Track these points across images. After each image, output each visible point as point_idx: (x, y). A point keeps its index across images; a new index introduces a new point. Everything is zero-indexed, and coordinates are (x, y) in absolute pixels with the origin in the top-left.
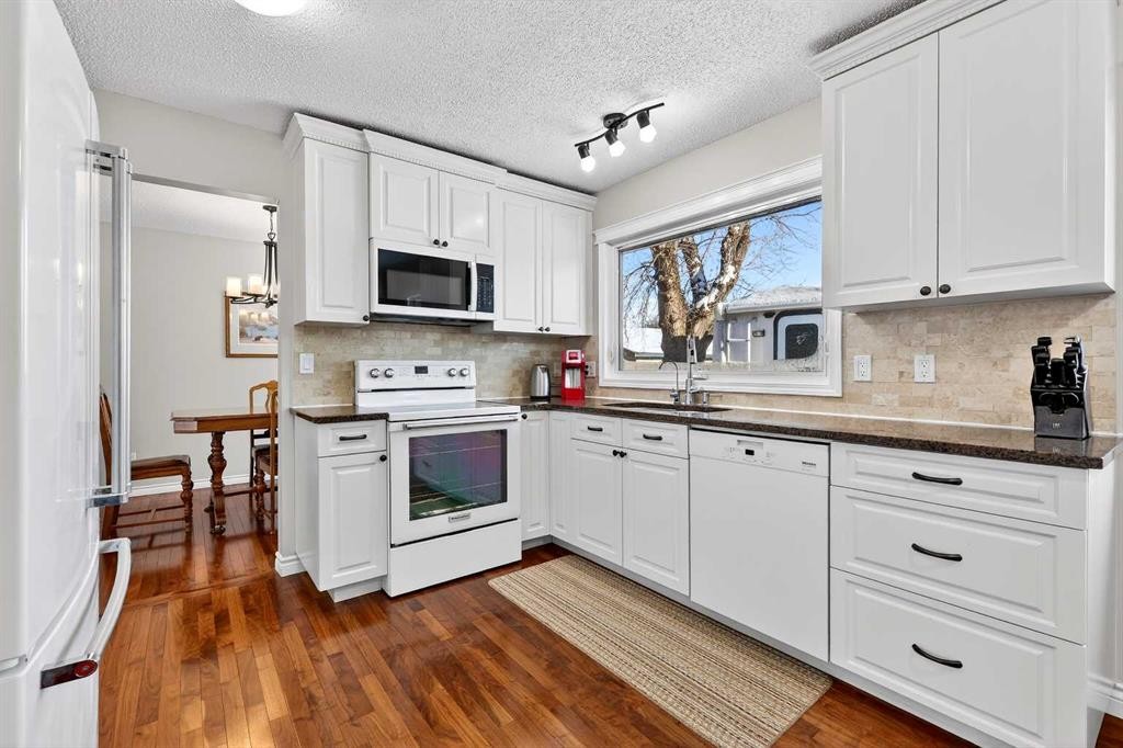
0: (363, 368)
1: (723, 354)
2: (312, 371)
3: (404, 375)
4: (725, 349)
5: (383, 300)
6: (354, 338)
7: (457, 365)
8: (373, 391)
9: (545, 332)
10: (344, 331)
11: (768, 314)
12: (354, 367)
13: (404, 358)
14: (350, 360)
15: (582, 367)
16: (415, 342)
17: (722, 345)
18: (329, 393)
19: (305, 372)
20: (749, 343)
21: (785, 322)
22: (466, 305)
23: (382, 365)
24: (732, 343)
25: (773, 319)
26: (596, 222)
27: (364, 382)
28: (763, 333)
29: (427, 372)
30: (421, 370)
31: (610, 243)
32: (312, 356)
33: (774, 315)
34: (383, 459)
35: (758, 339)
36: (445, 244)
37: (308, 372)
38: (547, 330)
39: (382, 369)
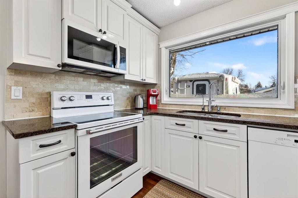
0: (56, 96)
1: (177, 92)
2: (20, 97)
3: (80, 100)
4: (178, 91)
5: (71, 56)
6: (50, 79)
7: (106, 95)
8: (62, 108)
9: (144, 81)
10: (44, 75)
11: (191, 81)
12: (50, 95)
13: (80, 90)
14: (47, 91)
15: (156, 96)
17: (177, 90)
18: (33, 110)
19: (15, 98)
20: (185, 89)
21: (196, 83)
23: (68, 94)
24: (180, 89)
25: (192, 82)
26: (160, 39)
27: (56, 103)
28: (189, 86)
29: (91, 98)
30: (89, 97)
31: (166, 48)
32: (21, 88)
33: (193, 81)
34: (73, 154)
35: (188, 88)
36: (105, 33)
37: (18, 98)
38: (144, 80)
39: (68, 96)
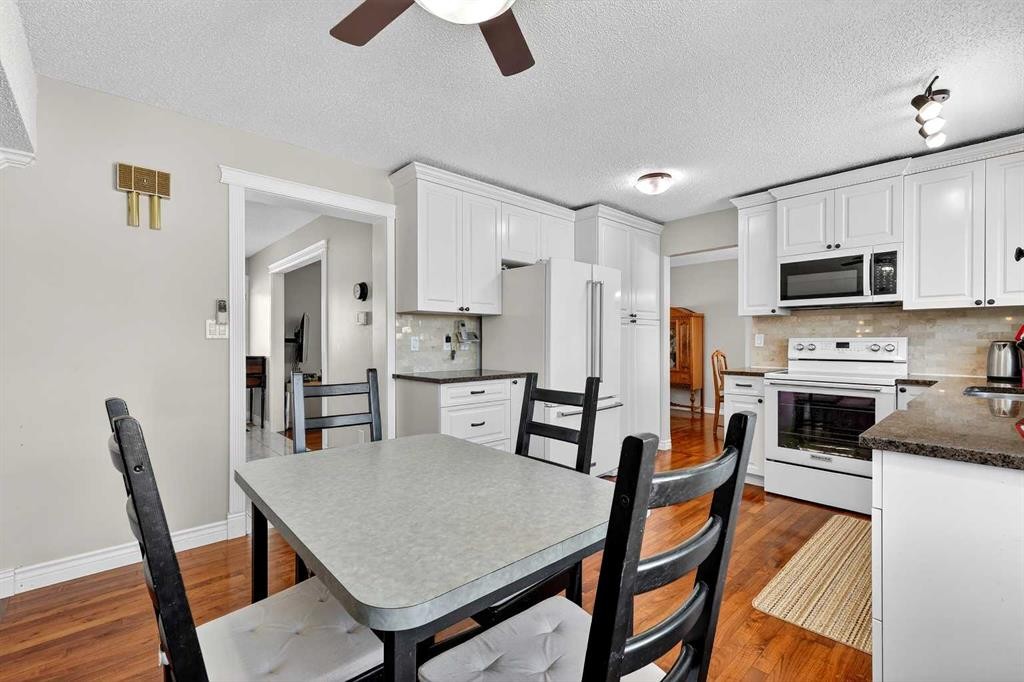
0: (793, 343)
2: (762, 345)
3: (826, 348)
5: (784, 297)
6: (792, 322)
7: (882, 342)
8: (799, 360)
12: (788, 342)
13: (828, 337)
14: (784, 338)
16: (845, 323)
19: (758, 346)
22: (860, 293)
23: (806, 342)
27: (792, 353)
29: (848, 347)
30: (842, 345)
32: (762, 335)
34: (760, 401)
36: (838, 246)
37: (760, 346)
38: (990, 302)
